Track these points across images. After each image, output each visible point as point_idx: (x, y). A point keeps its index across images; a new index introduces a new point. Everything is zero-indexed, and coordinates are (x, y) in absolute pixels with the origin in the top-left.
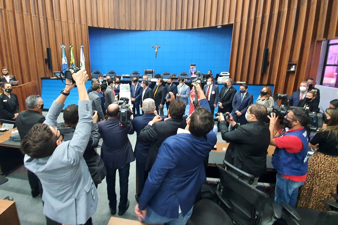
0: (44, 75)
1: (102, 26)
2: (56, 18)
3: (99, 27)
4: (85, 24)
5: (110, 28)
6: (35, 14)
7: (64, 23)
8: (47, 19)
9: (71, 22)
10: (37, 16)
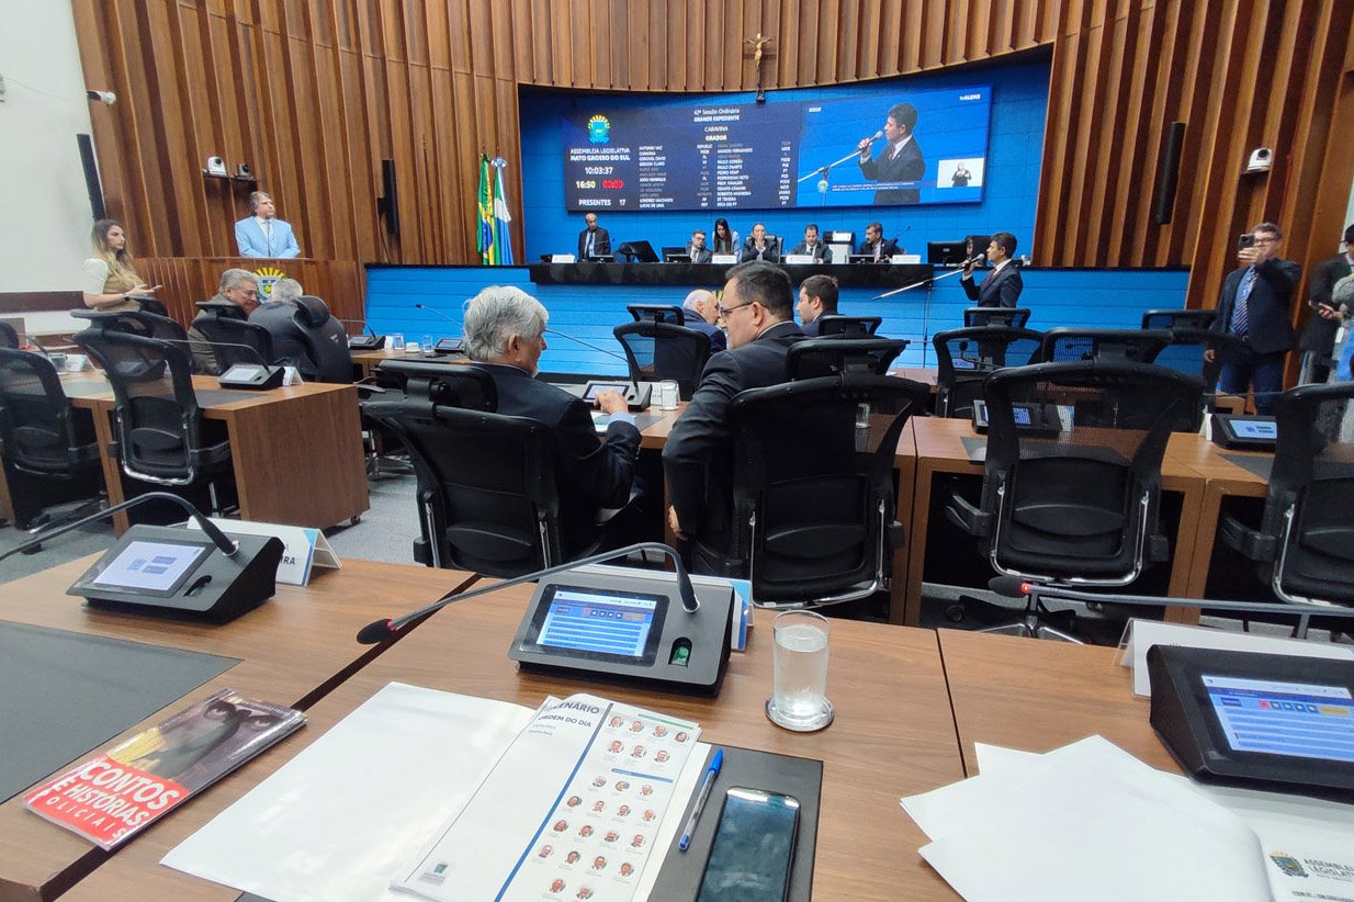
0: (374, 255)
1: (566, 84)
2: (413, 59)
3: (556, 85)
4: (509, 77)
5: (595, 88)
6: (349, 45)
7: (439, 73)
8: (383, 59)
9: (460, 69)
10: (354, 49)
